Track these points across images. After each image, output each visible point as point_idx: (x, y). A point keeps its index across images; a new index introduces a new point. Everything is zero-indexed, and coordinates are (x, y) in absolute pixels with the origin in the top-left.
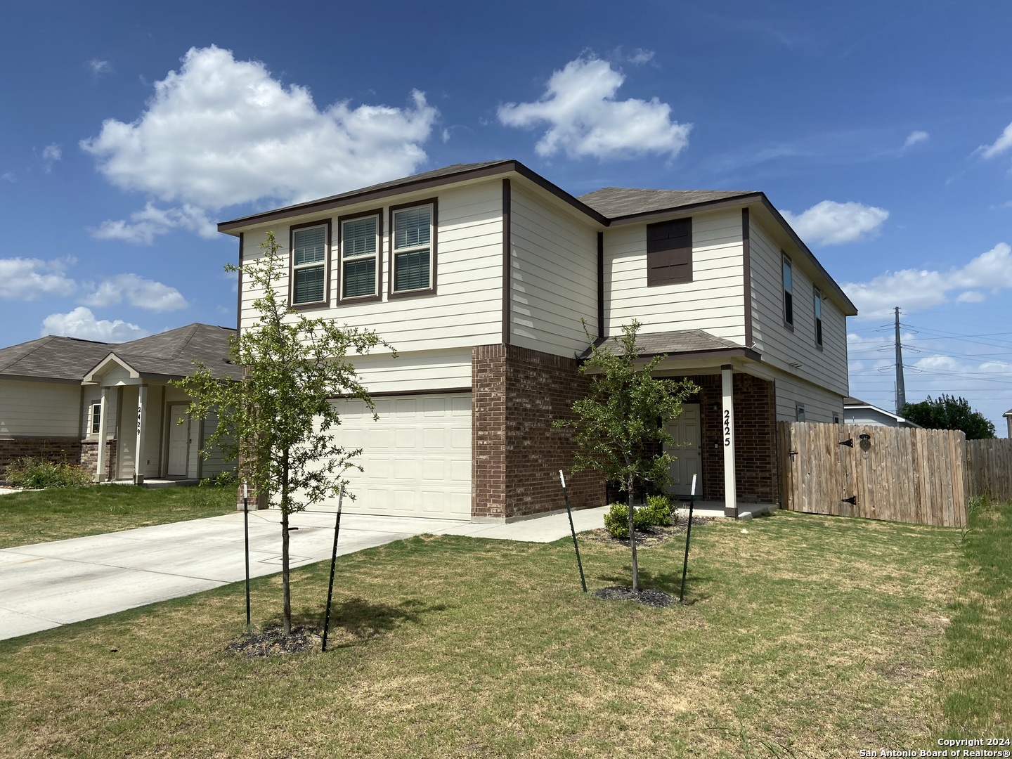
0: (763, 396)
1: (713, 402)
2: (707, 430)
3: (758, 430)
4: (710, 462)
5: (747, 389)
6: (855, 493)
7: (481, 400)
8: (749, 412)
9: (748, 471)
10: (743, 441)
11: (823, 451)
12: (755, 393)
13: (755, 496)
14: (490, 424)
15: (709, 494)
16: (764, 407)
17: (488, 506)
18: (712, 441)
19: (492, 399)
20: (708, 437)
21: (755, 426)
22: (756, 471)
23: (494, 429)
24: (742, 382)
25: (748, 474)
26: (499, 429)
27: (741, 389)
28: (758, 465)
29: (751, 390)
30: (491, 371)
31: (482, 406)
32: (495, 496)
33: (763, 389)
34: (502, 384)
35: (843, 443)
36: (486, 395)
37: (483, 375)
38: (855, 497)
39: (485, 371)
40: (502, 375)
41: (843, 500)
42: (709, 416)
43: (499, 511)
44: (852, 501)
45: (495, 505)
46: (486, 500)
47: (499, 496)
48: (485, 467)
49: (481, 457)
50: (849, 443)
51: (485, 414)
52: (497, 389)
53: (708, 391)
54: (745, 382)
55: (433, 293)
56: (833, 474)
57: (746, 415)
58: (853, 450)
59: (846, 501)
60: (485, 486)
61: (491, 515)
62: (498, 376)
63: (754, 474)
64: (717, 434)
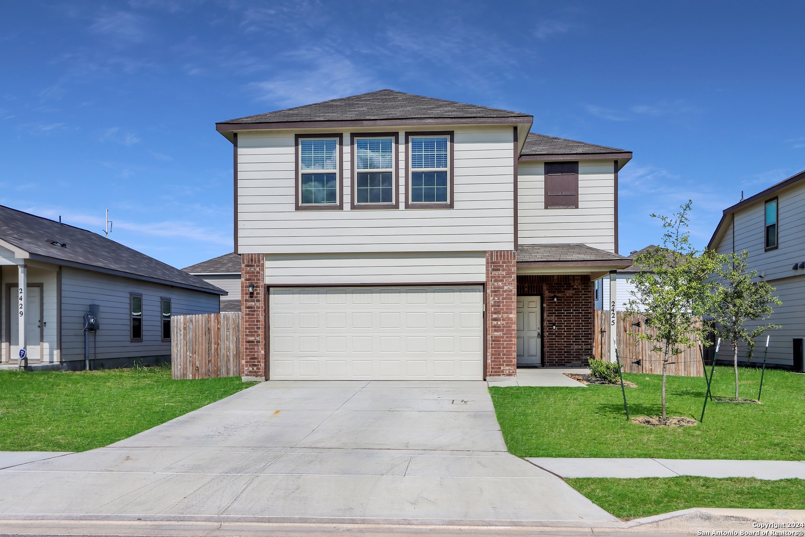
0: (588, 292)
1: (553, 295)
2: (548, 316)
3: (584, 316)
4: (549, 339)
5: (577, 286)
6: (640, 358)
7: (495, 292)
8: (578, 302)
9: (576, 344)
10: (573, 324)
11: (622, 329)
12: (582, 289)
13: (580, 362)
14: (503, 309)
15: (548, 362)
16: (588, 300)
17: (502, 368)
18: (551, 324)
19: (505, 291)
20: (548, 321)
21: (582, 313)
22: (582, 344)
23: (507, 313)
24: (574, 281)
25: (576, 347)
26: (511, 313)
27: (573, 286)
28: (583, 340)
29: (579, 287)
30: (503, 270)
31: (495, 296)
32: (508, 361)
33: (588, 286)
34: (513, 280)
35: (635, 325)
36: (499, 287)
37: (497, 273)
38: (640, 360)
39: (498, 270)
40: (513, 273)
41: (633, 363)
42: (549, 305)
43: (511, 372)
44: (638, 363)
45: (507, 368)
46: (500, 365)
47: (512, 361)
48: (499, 341)
49: (496, 334)
50: (638, 325)
51: (499, 302)
52: (509, 284)
53: (549, 287)
54: (576, 281)
55: (451, 206)
56: (628, 345)
57: (575, 305)
58: (640, 329)
59: (635, 363)
60: (499, 355)
61: (504, 375)
62: (509, 274)
63: (580, 347)
64: (555, 318)
